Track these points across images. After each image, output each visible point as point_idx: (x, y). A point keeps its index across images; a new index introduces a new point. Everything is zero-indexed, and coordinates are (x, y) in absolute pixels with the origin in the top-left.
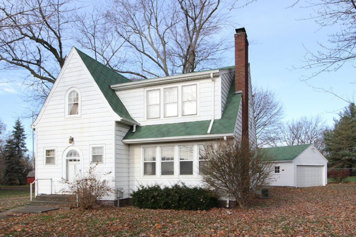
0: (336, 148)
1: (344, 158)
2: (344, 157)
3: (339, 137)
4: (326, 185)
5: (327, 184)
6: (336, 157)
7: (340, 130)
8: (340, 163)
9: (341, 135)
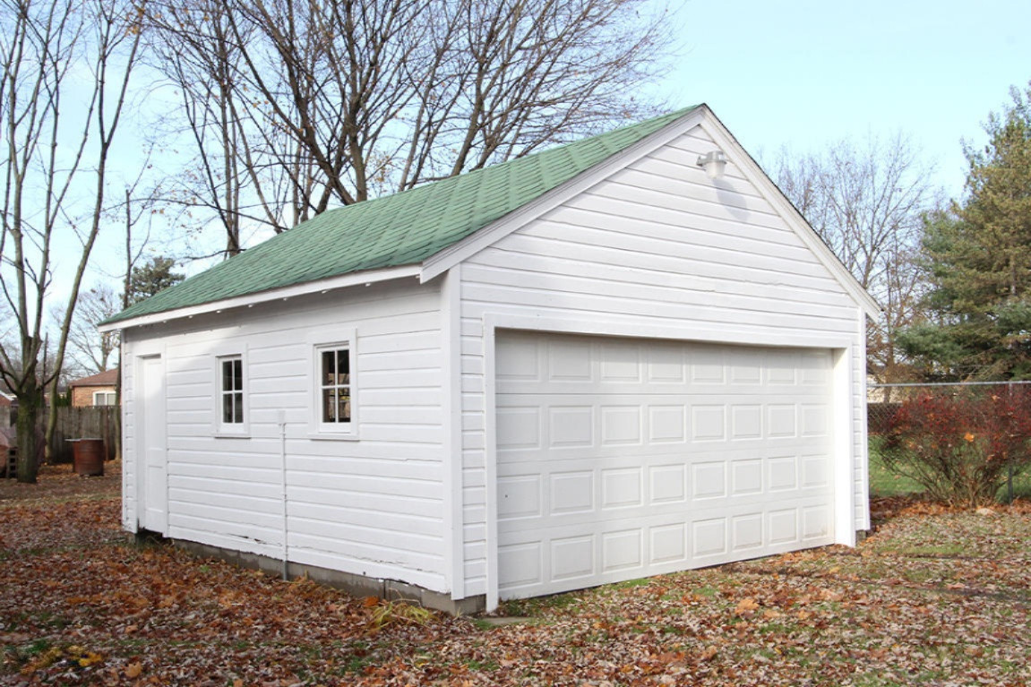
0: (975, 285)
1: (1010, 338)
2: (1011, 331)
3: (990, 226)
4: (861, 536)
5: (865, 525)
6: (977, 332)
7: (989, 193)
8: (994, 361)
9: (997, 219)
